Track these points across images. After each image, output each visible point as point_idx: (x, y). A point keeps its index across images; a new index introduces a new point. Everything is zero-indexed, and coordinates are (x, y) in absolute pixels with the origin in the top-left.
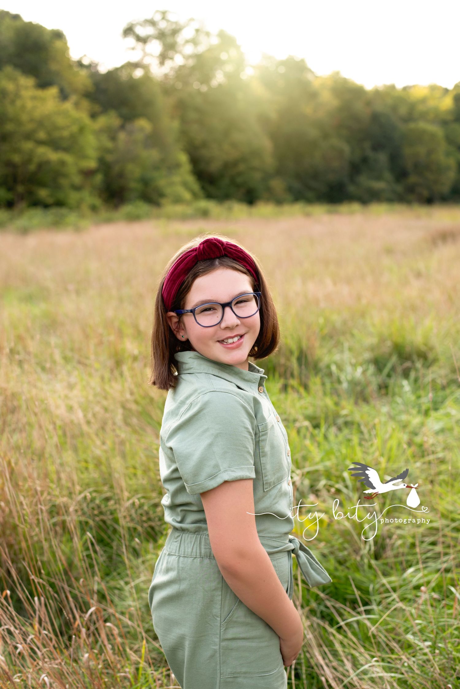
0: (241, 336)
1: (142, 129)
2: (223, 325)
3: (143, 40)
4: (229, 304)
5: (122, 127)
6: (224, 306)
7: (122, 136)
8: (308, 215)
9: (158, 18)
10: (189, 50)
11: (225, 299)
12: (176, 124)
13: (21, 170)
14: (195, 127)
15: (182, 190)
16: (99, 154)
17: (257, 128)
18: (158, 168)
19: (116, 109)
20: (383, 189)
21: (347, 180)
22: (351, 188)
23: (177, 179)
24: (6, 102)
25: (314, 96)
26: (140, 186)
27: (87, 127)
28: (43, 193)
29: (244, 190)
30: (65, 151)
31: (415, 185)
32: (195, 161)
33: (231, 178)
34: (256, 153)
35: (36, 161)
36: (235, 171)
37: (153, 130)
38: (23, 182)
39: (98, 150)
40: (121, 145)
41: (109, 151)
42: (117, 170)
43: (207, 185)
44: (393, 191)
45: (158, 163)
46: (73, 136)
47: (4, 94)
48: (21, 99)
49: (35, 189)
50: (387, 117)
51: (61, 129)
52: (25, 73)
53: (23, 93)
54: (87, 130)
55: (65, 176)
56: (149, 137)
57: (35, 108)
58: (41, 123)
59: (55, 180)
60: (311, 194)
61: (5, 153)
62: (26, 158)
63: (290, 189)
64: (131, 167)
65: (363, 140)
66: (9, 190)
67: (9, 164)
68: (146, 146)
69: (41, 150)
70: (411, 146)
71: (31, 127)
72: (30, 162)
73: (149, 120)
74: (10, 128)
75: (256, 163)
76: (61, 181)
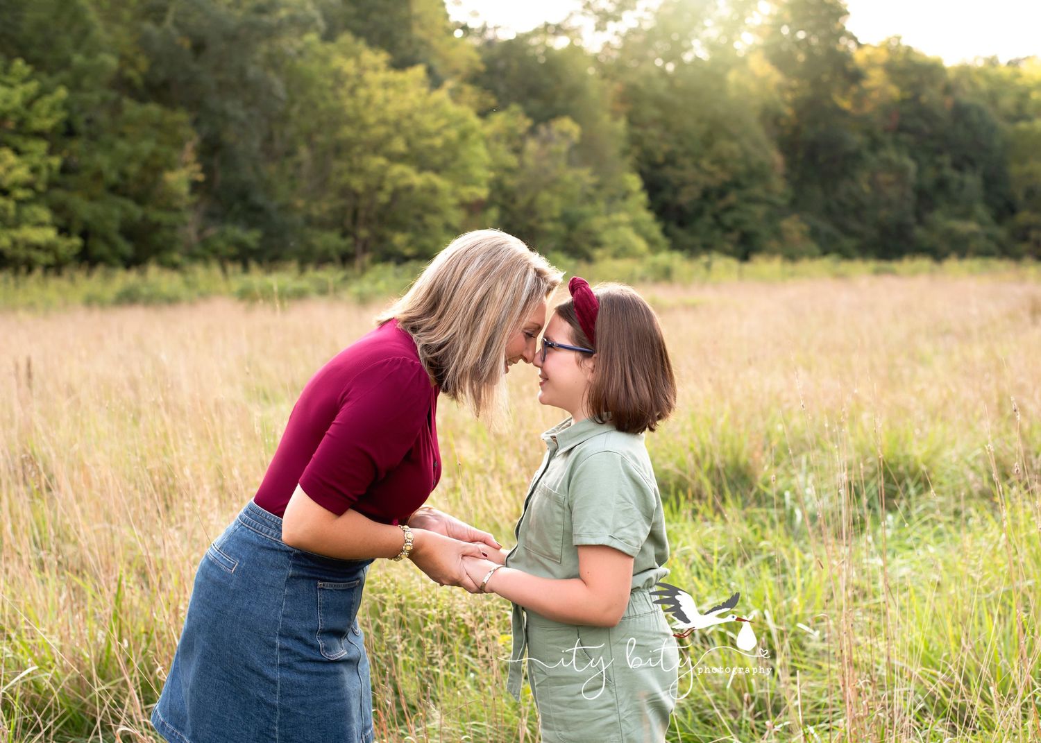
1: (565, 135)
5: (532, 131)
7: (532, 145)
8: (840, 276)
12: (621, 125)
13: (364, 202)
14: (654, 131)
15: (629, 235)
16: (492, 175)
17: (759, 132)
18: (590, 199)
19: (521, 100)
20: (974, 235)
21: (911, 219)
22: (919, 232)
23: (623, 217)
24: (343, 92)
25: (856, 76)
26: (561, 228)
27: (473, 130)
28: (399, 239)
29: (735, 236)
30: (437, 170)
31: (1028, 228)
32: (653, 187)
33: (716, 217)
34: (757, 174)
35: (389, 187)
36: (721, 204)
37: (583, 136)
38: (368, 222)
39: (490, 168)
40: (529, 161)
41: (509, 170)
42: (522, 201)
43: (673, 228)
44: (989, 237)
45: (591, 191)
46: (449, 146)
47: (338, 78)
48: (366, 85)
49: (388, 233)
50: (980, 112)
51: (429, 135)
52: (371, 44)
53: (369, 76)
54: (473, 137)
55: (436, 211)
56: (575, 147)
57: (387, 101)
58: (397, 126)
59: (419, 217)
60: (848, 243)
61: (340, 174)
62: (373, 182)
63: (814, 234)
64: (545, 196)
65: (939, 152)
66: (344, 235)
67: (346, 192)
68: (571, 163)
69: (397, 169)
70: (1022, 161)
71: (381, 131)
72: (380, 188)
73: (576, 119)
74: (347, 132)
75: (758, 191)
76: (430, 219)
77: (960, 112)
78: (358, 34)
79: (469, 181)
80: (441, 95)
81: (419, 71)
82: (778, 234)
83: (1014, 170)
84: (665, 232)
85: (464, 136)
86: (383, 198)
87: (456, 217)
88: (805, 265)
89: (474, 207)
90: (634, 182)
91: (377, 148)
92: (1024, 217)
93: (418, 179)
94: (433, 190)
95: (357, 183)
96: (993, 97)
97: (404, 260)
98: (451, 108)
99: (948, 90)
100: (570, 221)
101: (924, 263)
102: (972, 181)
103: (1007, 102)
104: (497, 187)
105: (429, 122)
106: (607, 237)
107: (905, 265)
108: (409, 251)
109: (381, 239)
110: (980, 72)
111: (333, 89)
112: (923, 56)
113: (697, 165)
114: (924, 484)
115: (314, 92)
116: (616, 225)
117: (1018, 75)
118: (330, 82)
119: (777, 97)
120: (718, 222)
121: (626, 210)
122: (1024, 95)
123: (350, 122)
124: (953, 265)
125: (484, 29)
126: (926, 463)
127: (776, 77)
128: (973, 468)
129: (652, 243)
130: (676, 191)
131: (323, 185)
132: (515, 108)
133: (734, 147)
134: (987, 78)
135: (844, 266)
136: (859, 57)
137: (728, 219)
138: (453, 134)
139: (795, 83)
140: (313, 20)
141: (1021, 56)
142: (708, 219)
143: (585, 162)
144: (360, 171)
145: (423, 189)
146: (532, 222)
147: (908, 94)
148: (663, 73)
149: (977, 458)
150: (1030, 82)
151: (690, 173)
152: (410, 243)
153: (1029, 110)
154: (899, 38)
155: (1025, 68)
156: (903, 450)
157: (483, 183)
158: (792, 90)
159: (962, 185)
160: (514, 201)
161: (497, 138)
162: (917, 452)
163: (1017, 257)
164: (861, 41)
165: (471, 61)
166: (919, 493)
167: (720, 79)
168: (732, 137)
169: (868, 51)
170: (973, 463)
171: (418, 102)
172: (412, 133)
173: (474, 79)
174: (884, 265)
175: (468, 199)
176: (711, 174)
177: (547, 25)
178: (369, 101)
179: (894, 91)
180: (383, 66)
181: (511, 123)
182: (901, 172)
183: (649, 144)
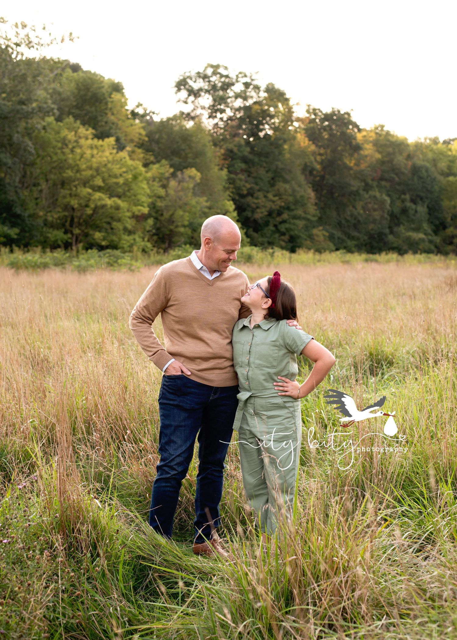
1: (192, 178)
3: (196, 93)
5: (174, 175)
7: (173, 183)
8: (346, 262)
9: (209, 71)
10: (239, 103)
12: (224, 173)
13: (78, 214)
14: (241, 176)
16: (150, 200)
17: (302, 179)
18: (205, 214)
19: (167, 158)
20: (422, 240)
21: (387, 231)
22: (390, 238)
24: (67, 151)
25: (357, 148)
26: (189, 231)
27: (140, 175)
28: (98, 235)
29: (286, 238)
30: (119, 197)
31: (453, 237)
32: (240, 209)
33: (275, 226)
34: (299, 202)
35: (92, 206)
36: (279, 219)
37: (201, 179)
38: (80, 224)
39: (149, 196)
40: (171, 192)
41: (159, 197)
42: (166, 215)
43: (251, 232)
44: (430, 242)
45: (206, 210)
46: (126, 183)
47: (65, 143)
48: (81, 147)
49: (91, 232)
50: (427, 170)
51: (116, 177)
52: (83, 124)
53: (82, 141)
54: (140, 178)
55: (119, 220)
56: (197, 185)
57: (93, 156)
58: (97, 170)
59: (109, 223)
60: (350, 243)
61: (64, 197)
62: (83, 202)
63: (331, 238)
64: (180, 213)
65: (404, 193)
66: (66, 232)
67: (67, 207)
68: (194, 194)
69: (98, 195)
70: (450, 199)
71: (89, 173)
72: (87, 206)
73: (198, 170)
74: (69, 173)
75: (299, 212)
76: (115, 224)
77: (415, 170)
78: (76, 117)
79: (138, 203)
80: (124, 154)
81: (111, 140)
82: (311, 237)
83: (445, 203)
84: (247, 234)
85: (135, 177)
86: (89, 211)
87: (130, 224)
88: (326, 256)
89: (140, 218)
90: (230, 206)
91: (85, 183)
92: (450, 231)
93: (109, 202)
94: (118, 208)
95: (74, 203)
96: (435, 162)
97: (101, 248)
98: (130, 162)
99: (409, 157)
100: (193, 227)
101: (394, 256)
102: (422, 209)
103: (442, 165)
104: (153, 206)
105: (116, 169)
107: (383, 257)
108: (104, 243)
109: (86, 235)
110: (427, 147)
111: (61, 148)
112: (397, 137)
113: (265, 197)
115: (50, 150)
117: (449, 150)
118: (60, 145)
119: (312, 159)
120: (277, 229)
122: (452, 161)
123: (70, 167)
124: (409, 257)
125: (145, 114)
126: (391, 355)
127: (312, 148)
130: (253, 211)
131: (55, 203)
132: (164, 162)
133: (287, 187)
134: (432, 150)
135: (349, 257)
136: (359, 137)
137: (282, 228)
138: (130, 176)
139: (322, 151)
140: (52, 109)
142: (271, 228)
143: (203, 193)
144: (76, 195)
145: (111, 207)
146: (172, 227)
147: (387, 159)
148: (248, 143)
151: (261, 201)
152: (104, 239)
153: (455, 170)
154: (382, 126)
155: (454, 146)
156: (380, 348)
157: (146, 205)
158: (320, 155)
159: (416, 211)
160: (162, 215)
161: (154, 179)
162: (387, 350)
163: (446, 254)
164: (360, 127)
165: (140, 134)
166: (388, 368)
167: (280, 148)
168: (286, 181)
169: (364, 133)
171: (110, 158)
172: (106, 175)
173: (141, 145)
174: (371, 256)
175: (137, 213)
176: (273, 202)
177: (182, 113)
178: (82, 156)
179: (378, 156)
180: (90, 137)
181: (162, 170)
182: (381, 203)
183: (238, 183)
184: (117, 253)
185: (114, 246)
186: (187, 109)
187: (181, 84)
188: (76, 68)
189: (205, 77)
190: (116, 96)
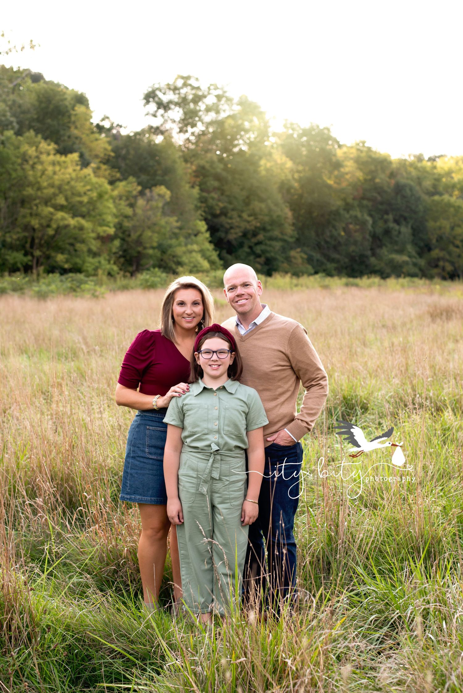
0: (219, 365)
1: (161, 196)
2: (212, 359)
3: (164, 106)
4: (216, 352)
5: (142, 193)
6: (214, 352)
7: (141, 202)
8: (326, 287)
9: (180, 83)
10: (211, 117)
11: (215, 349)
12: (196, 191)
13: (38, 234)
14: (214, 195)
15: (199, 257)
16: (116, 220)
17: (279, 197)
18: (176, 236)
19: (134, 175)
20: (406, 263)
21: (369, 253)
22: (373, 260)
23: (195, 247)
24: (27, 167)
25: (338, 165)
26: (158, 253)
27: (106, 193)
28: (60, 258)
29: (262, 260)
30: (83, 217)
31: (438, 259)
32: (213, 229)
33: (250, 247)
34: (276, 223)
35: (54, 226)
36: (254, 240)
37: (171, 197)
38: (41, 246)
39: (116, 216)
40: (139, 211)
41: (126, 217)
42: (134, 236)
43: (224, 253)
44: (415, 265)
45: (177, 231)
46: (91, 202)
47: (25, 158)
48: (42, 163)
49: (53, 254)
50: (411, 189)
51: (80, 195)
52: (45, 138)
53: (44, 157)
54: (106, 197)
55: (83, 241)
56: (167, 204)
57: (55, 173)
58: (60, 188)
59: (72, 245)
60: (330, 266)
61: (24, 217)
62: (44, 222)
63: (310, 260)
64: (149, 233)
65: (387, 213)
66: (26, 254)
67: (27, 227)
68: (164, 214)
69: (60, 215)
70: (435, 219)
71: (51, 191)
72: (49, 226)
73: (168, 188)
74: (29, 191)
75: (276, 233)
76: (78, 246)
77: (399, 189)
78: (37, 132)
79: (103, 223)
80: (88, 171)
81: (75, 156)
82: (288, 259)
83: (431, 224)
84: (220, 257)
85: (100, 196)
86: (51, 232)
87: (95, 245)
88: (305, 280)
89: (105, 240)
90: (202, 226)
91: (47, 202)
92: (436, 253)
93: (72, 222)
94: (81, 228)
95: (35, 223)
96: (419, 181)
97: (64, 272)
98: (94, 180)
99: (392, 175)
100: (163, 249)
101: (376, 280)
102: (405, 230)
103: (428, 183)
104: (119, 226)
105: (80, 187)
106: (185, 259)
107: (364, 281)
108: (66, 266)
109: (48, 257)
110: (412, 165)
111: (21, 165)
112: (379, 153)
113: (240, 216)
114: (365, 409)
115: (9, 166)
116: (191, 252)
117: (435, 167)
118: (19, 161)
119: (290, 177)
120: (252, 251)
121: (197, 243)
122: (438, 180)
123: (31, 185)
124: (392, 282)
125: (112, 128)
126: (365, 399)
127: (289, 164)
128: (389, 402)
129: (212, 263)
130: (227, 232)
131: (14, 223)
132: (131, 179)
133: (263, 206)
134: (416, 168)
135: (328, 281)
136: (340, 153)
137: (258, 249)
138: (94, 195)
139: (300, 168)
140: (11, 123)
141: (437, 155)
142: (246, 249)
143: (173, 212)
144: (37, 215)
145: (75, 227)
146: (140, 249)
147: (369, 177)
148: (221, 159)
149: (391, 397)
150: (442, 172)
151: (236, 221)
152: (67, 261)
153: (441, 189)
154: (364, 143)
155: (439, 163)
156: (355, 392)
157: (112, 225)
158: (299, 172)
159: (400, 232)
160: (129, 236)
161: (120, 198)
162: (362, 393)
163: (431, 277)
164: (341, 143)
165: (105, 149)
166: (363, 413)
167: (255, 164)
168: (261, 200)
169: (345, 149)
170: (388, 400)
171: (74, 175)
172: (69, 193)
173: (107, 161)
174: (351, 280)
175: (102, 234)
176: (248, 222)
177: (151, 128)
178: (43, 172)
179: (360, 175)
180: (52, 152)
181: (129, 188)
182: (363, 223)
183: (211, 202)
184: (81, 276)
185: (77, 270)
186: (156, 122)
187: (150, 96)
188: (37, 78)
189: (175, 89)
190: (80, 109)
